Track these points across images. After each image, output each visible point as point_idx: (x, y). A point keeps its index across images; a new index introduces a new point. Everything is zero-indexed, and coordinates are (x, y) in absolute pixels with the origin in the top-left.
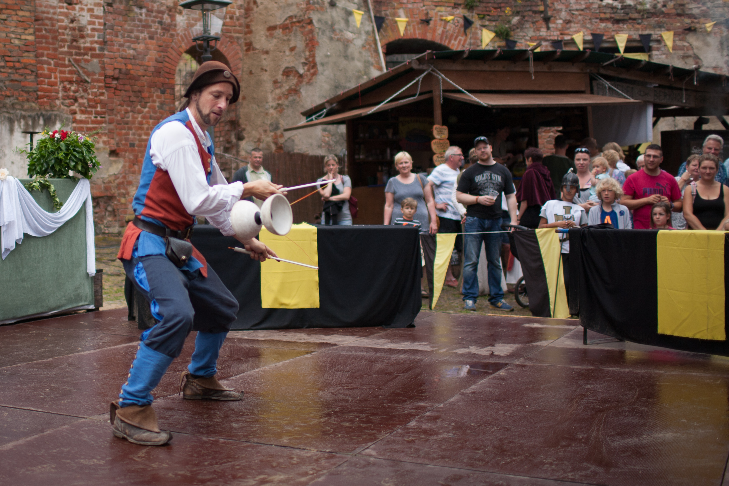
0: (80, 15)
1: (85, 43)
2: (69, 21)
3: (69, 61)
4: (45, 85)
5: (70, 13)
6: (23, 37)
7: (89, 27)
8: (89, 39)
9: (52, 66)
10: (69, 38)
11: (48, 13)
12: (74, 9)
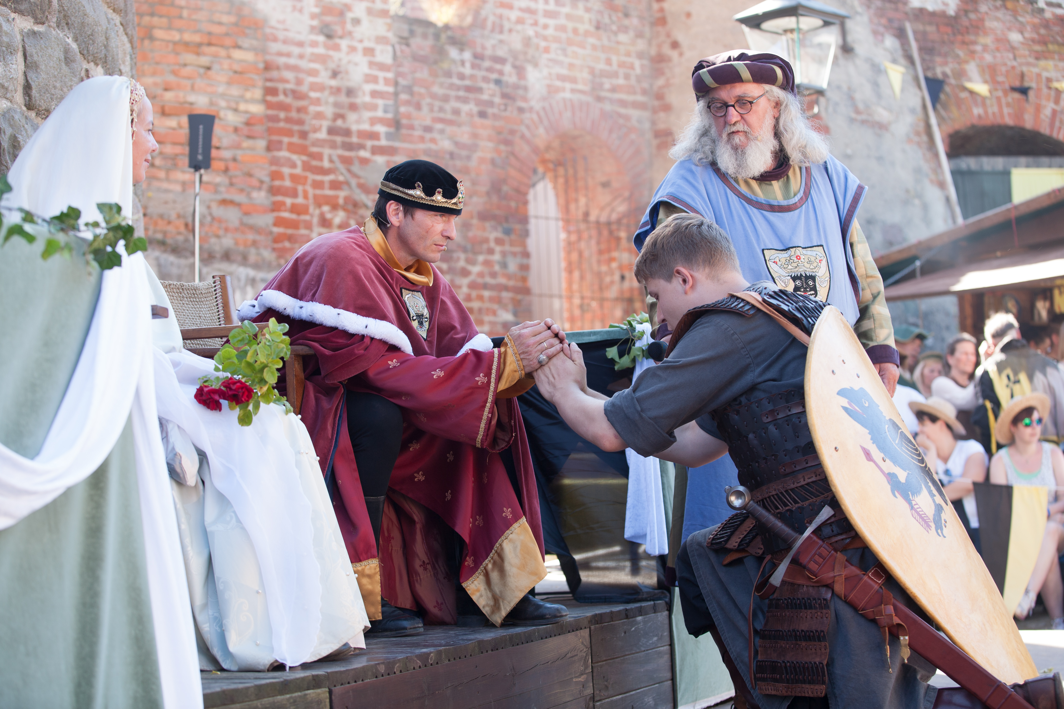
0: (349, 62)
6: (242, 107)
7: (368, 87)
8: (367, 115)
11: (288, 55)
12: (337, 48)
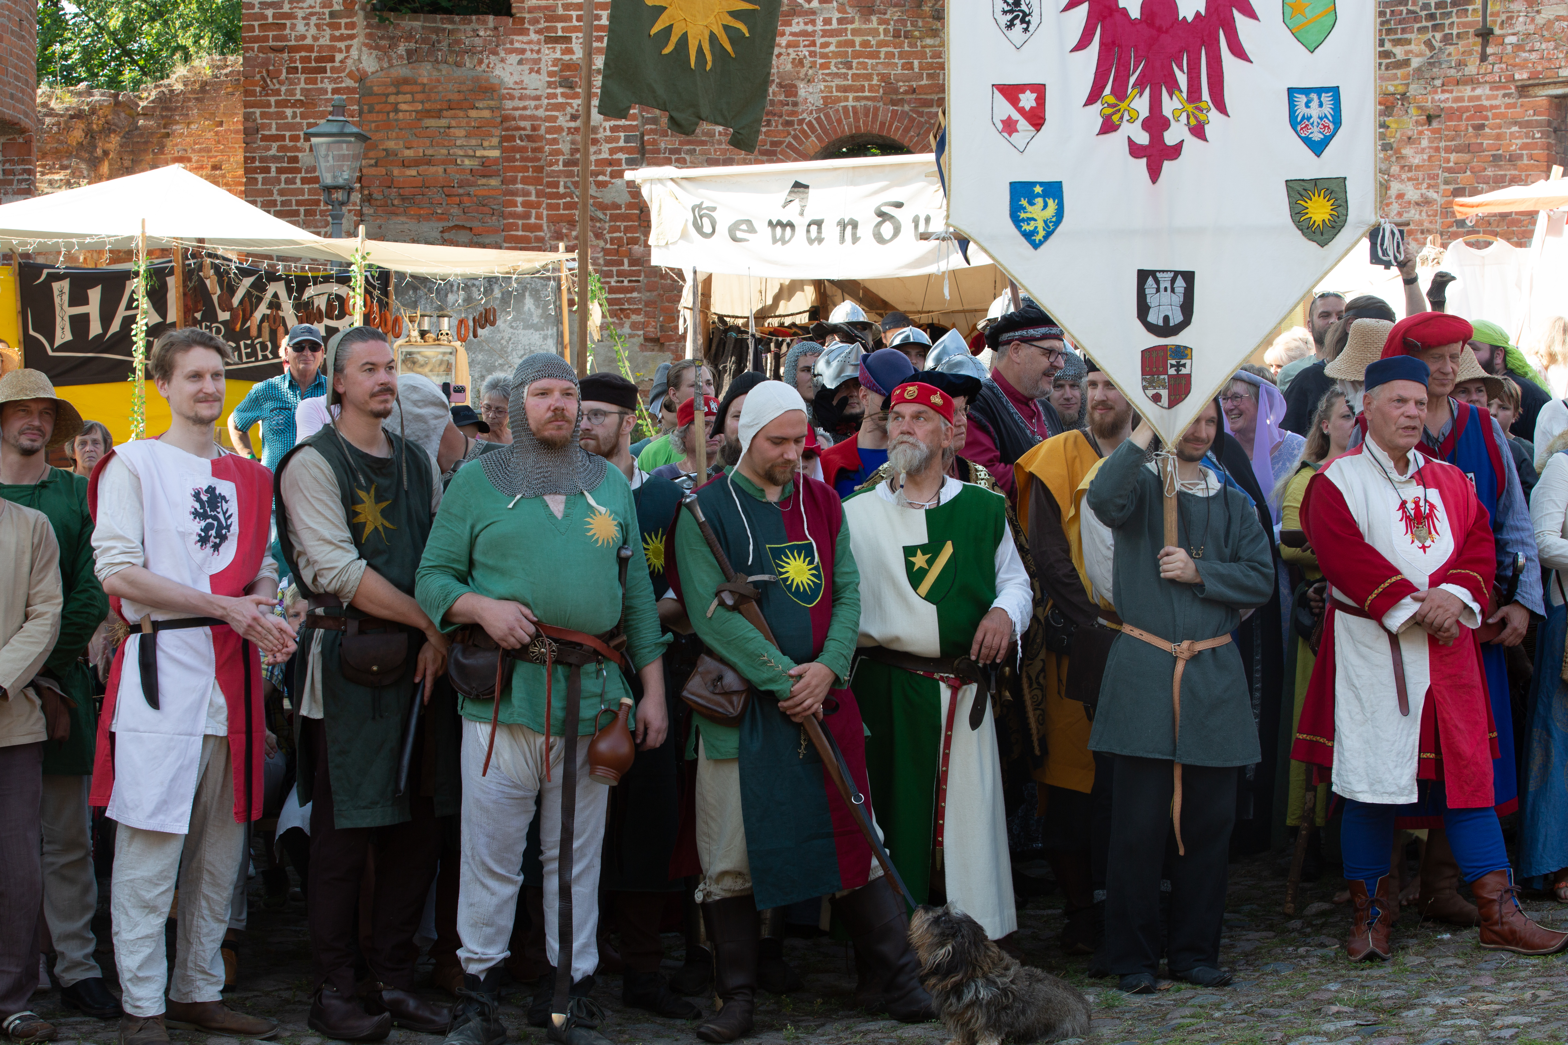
1: (599, 152)
2: (568, 117)
3: (566, 187)
4: (517, 230)
5: (570, 105)
9: (533, 198)
10: (565, 147)
